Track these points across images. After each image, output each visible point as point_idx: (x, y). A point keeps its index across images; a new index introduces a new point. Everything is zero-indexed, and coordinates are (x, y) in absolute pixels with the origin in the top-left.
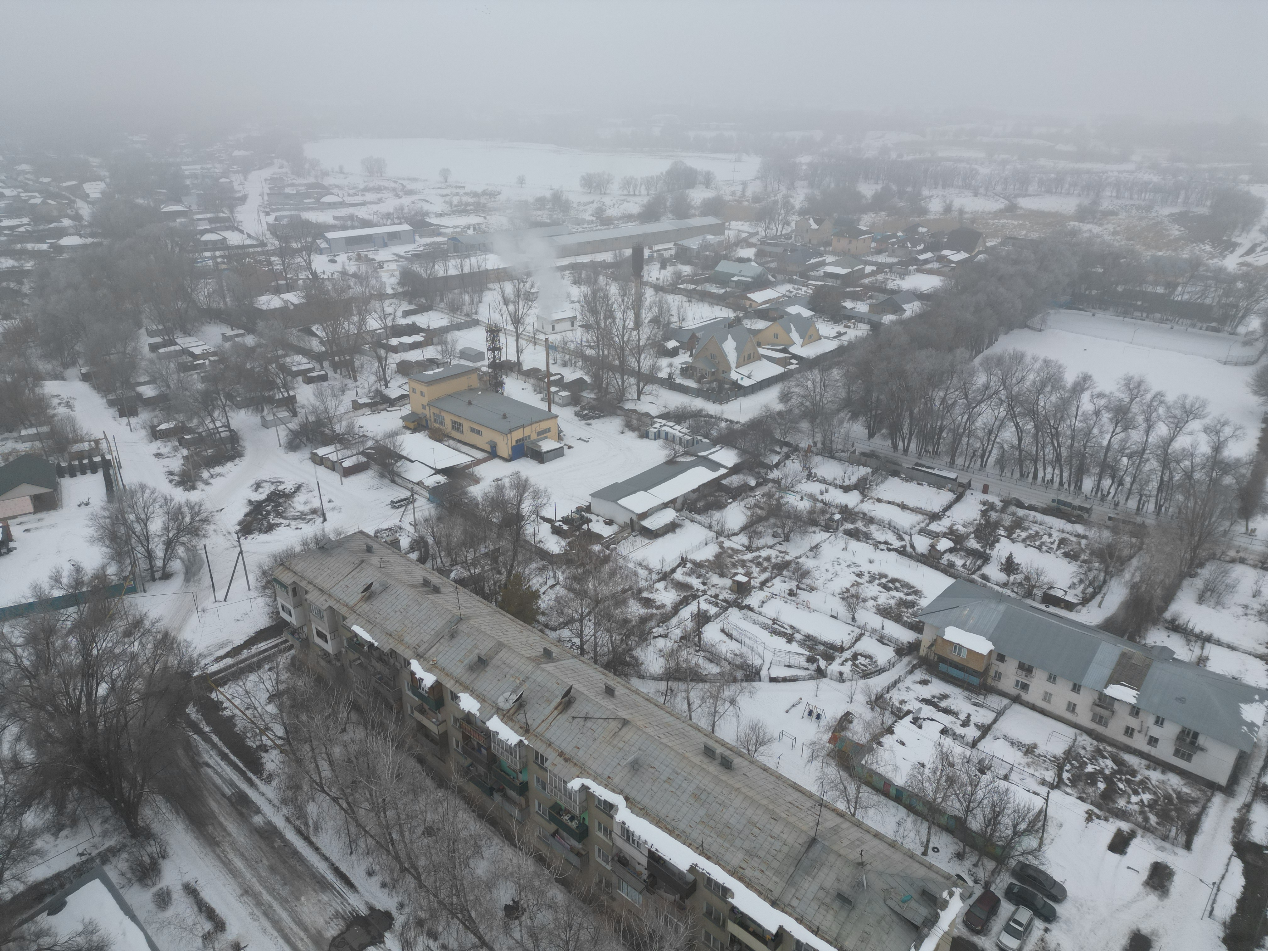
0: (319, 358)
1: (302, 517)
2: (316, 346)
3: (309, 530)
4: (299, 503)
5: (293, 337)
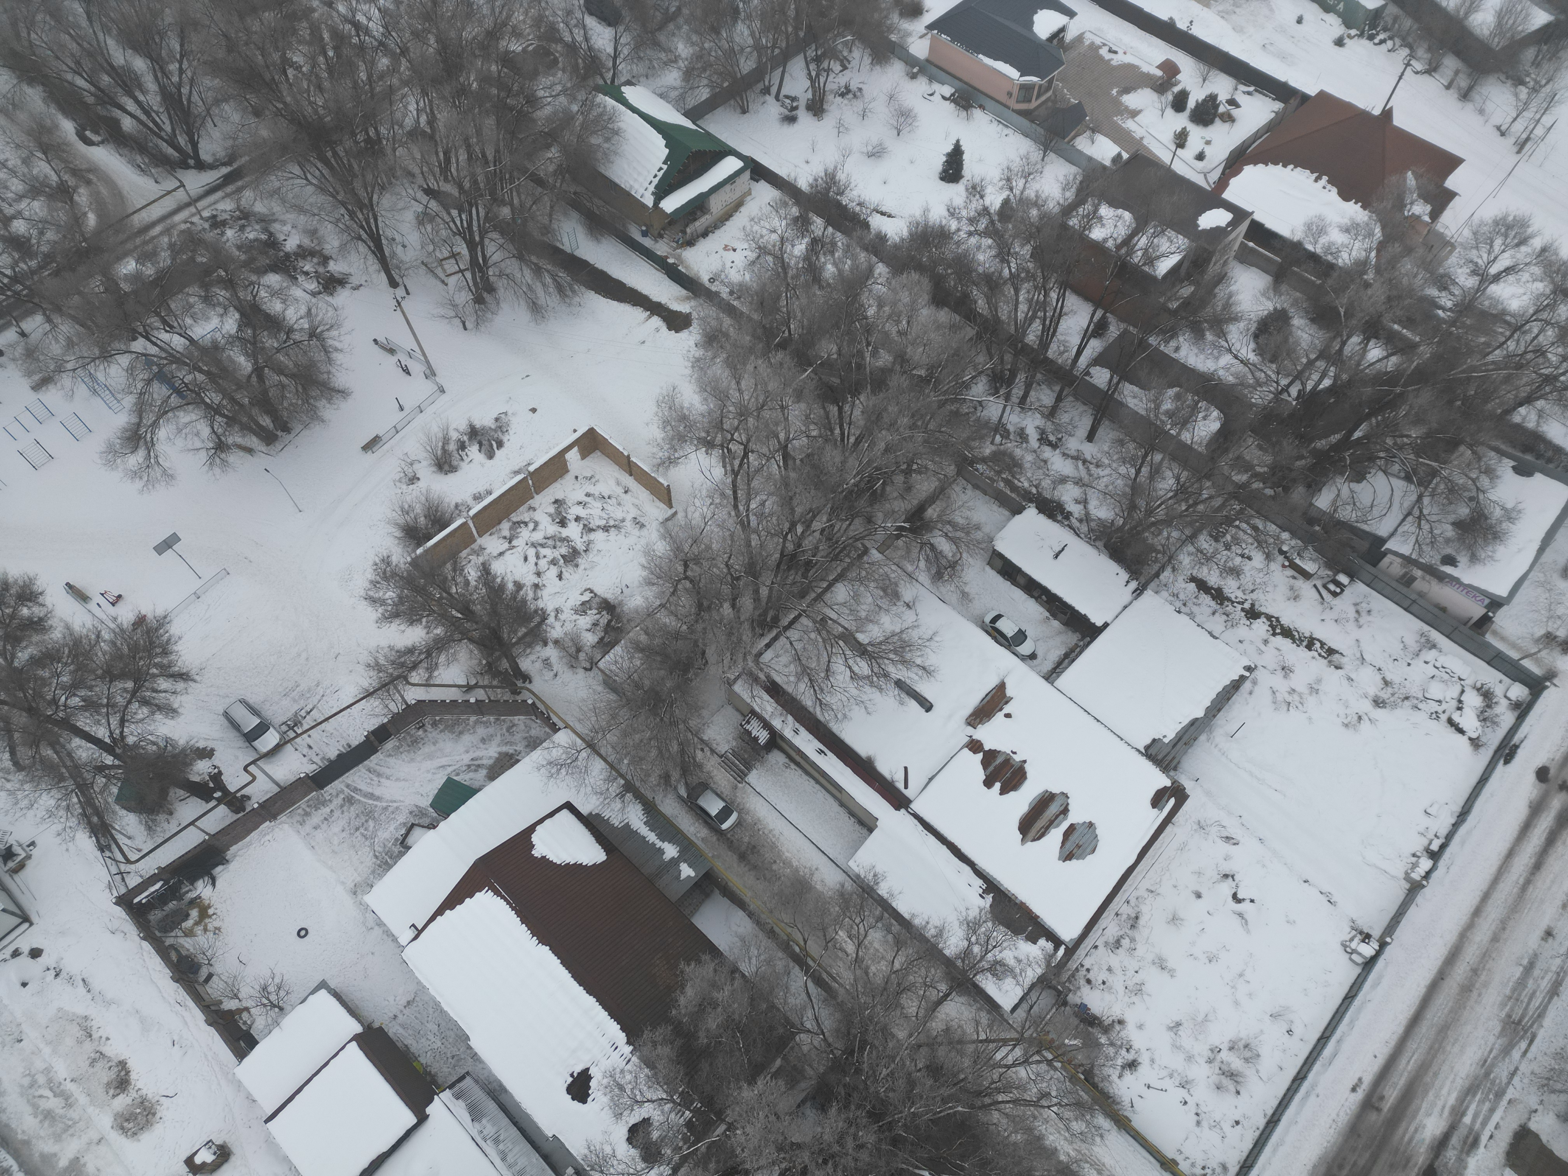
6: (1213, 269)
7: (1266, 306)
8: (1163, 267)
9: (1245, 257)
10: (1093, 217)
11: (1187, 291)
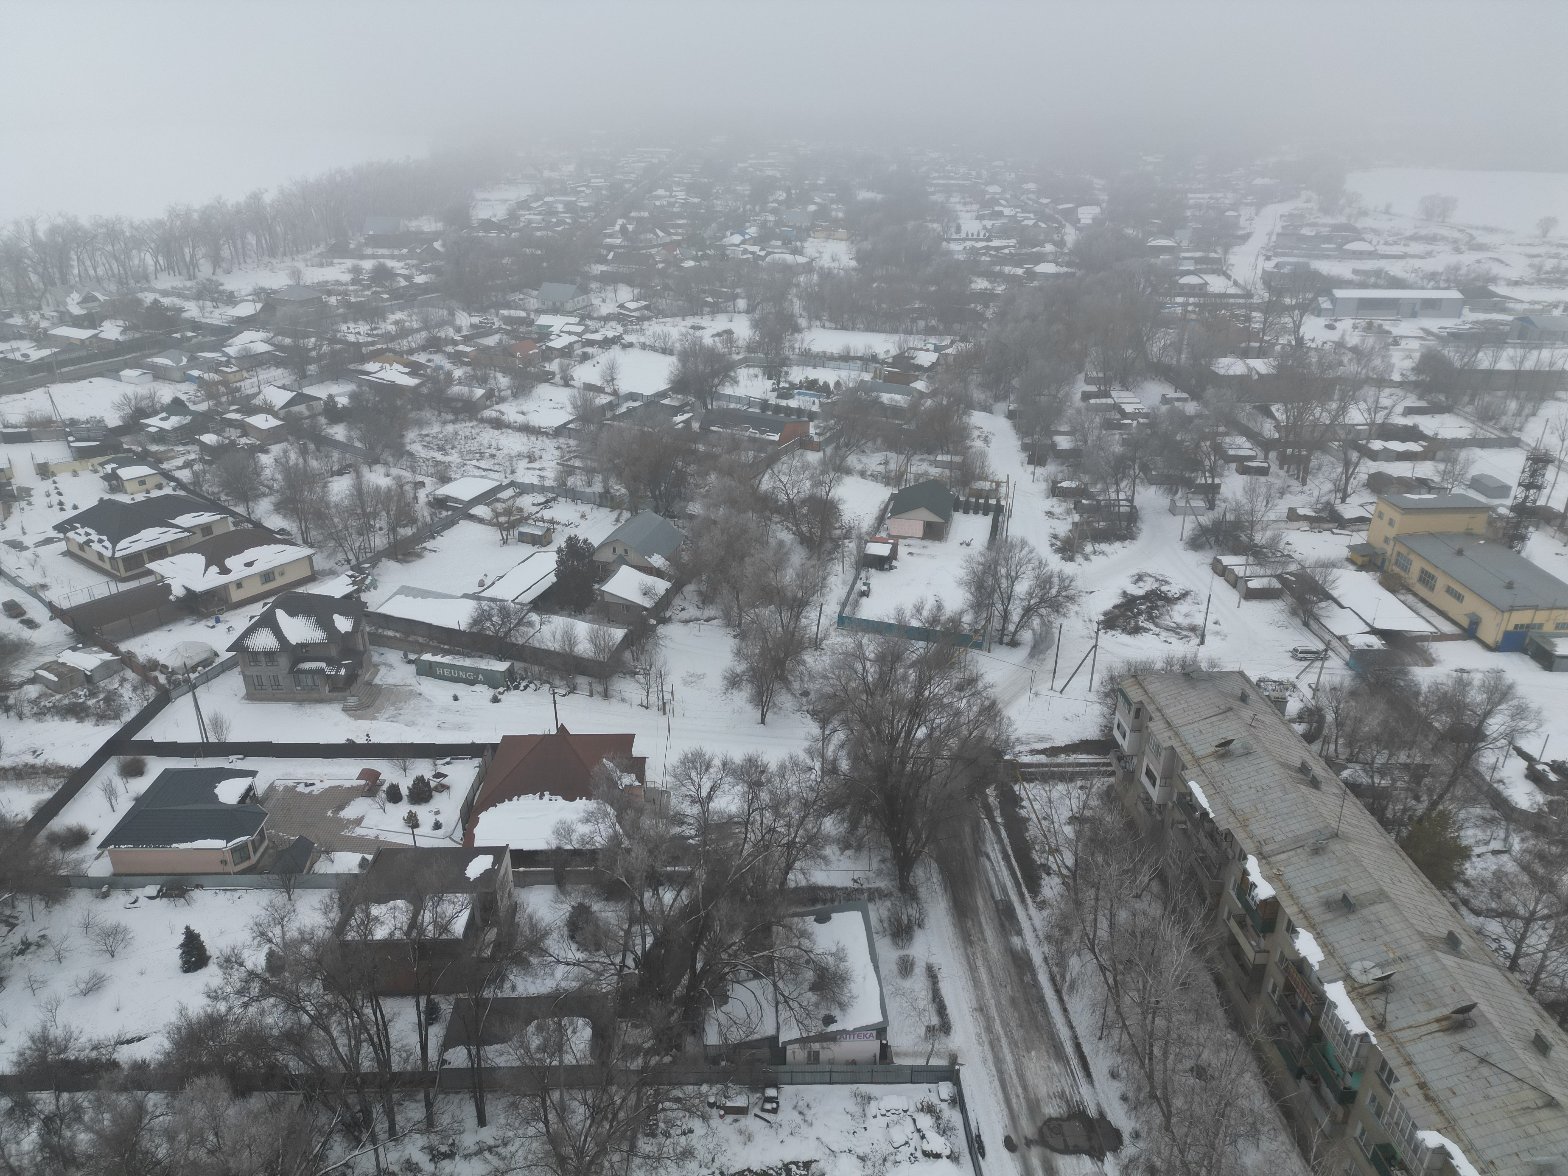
0: (1266, 445)
1: (1176, 630)
2: (1268, 429)
3: (1179, 649)
4: (1179, 614)
5: (1245, 413)
6: (503, 905)
7: (565, 909)
8: (459, 926)
9: (523, 881)
10: (369, 921)
11: (492, 935)
